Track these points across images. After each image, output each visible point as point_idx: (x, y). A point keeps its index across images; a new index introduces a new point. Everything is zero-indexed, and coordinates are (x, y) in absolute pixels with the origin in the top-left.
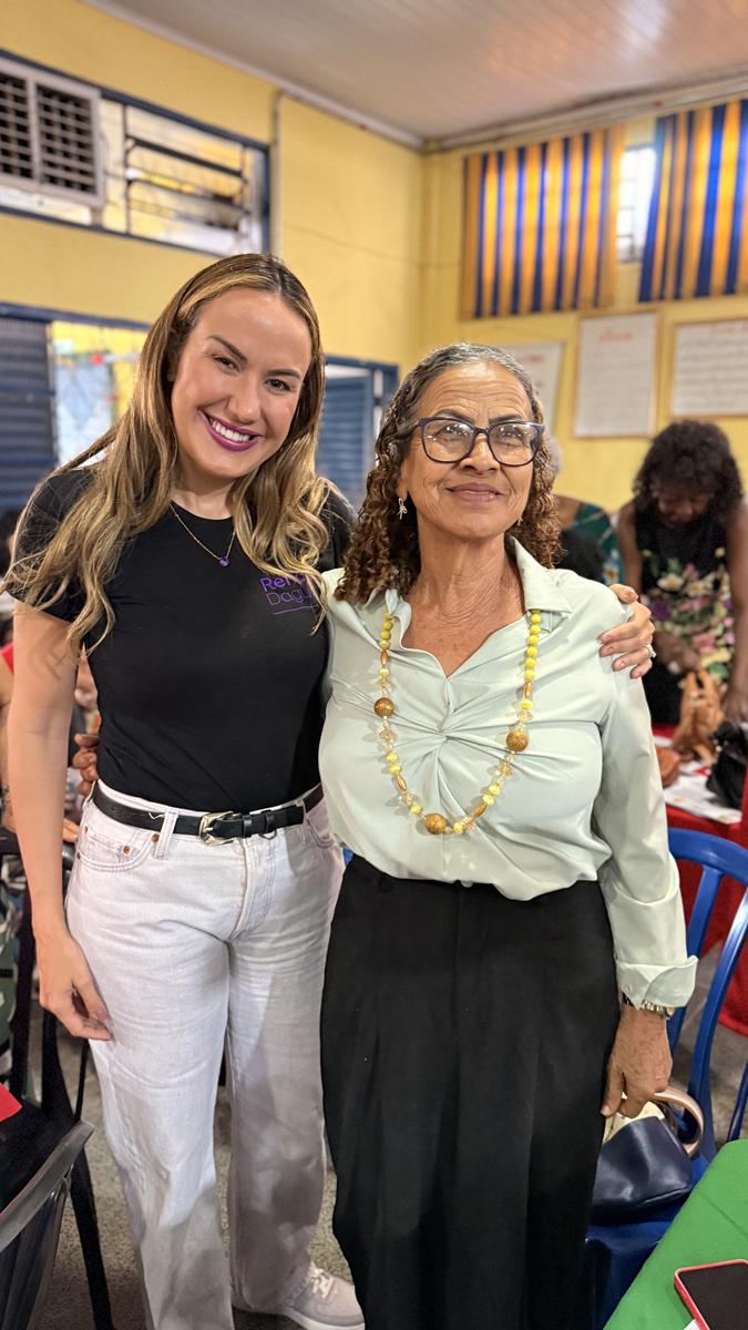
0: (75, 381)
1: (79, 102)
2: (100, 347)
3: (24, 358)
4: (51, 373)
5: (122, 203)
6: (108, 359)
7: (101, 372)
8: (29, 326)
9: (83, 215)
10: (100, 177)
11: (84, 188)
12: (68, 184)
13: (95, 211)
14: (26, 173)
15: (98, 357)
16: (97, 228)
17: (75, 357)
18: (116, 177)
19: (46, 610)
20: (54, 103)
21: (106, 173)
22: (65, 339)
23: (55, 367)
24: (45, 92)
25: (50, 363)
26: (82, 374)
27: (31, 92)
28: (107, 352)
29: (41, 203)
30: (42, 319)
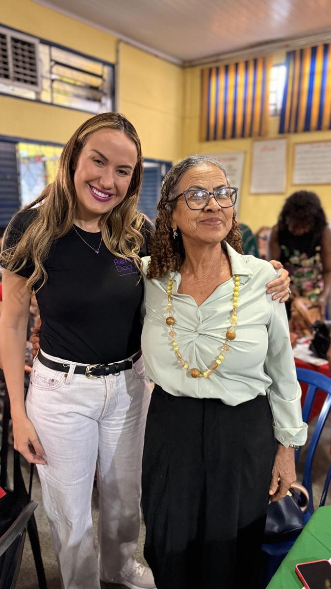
0: (28, 169)
1: (30, 45)
2: (39, 154)
3: (6, 159)
4: (17, 165)
5: (49, 90)
6: (44, 159)
7: (40, 165)
8: (8, 145)
9: (32, 95)
10: (40, 79)
11: (33, 83)
12: (25, 81)
13: (38, 93)
14: (7, 77)
15: (39, 158)
16: (38, 101)
17: (29, 158)
18: (46, 78)
19: (17, 273)
20: (19, 45)
21: (42, 77)
22: (24, 150)
23: (19, 163)
24: (15, 40)
25: (17, 161)
26: (32, 166)
27: (9, 40)
28: (43, 156)
29: (13, 90)
30: (14, 141)
